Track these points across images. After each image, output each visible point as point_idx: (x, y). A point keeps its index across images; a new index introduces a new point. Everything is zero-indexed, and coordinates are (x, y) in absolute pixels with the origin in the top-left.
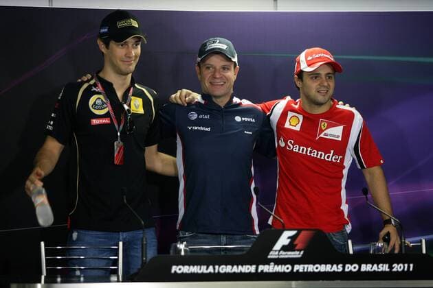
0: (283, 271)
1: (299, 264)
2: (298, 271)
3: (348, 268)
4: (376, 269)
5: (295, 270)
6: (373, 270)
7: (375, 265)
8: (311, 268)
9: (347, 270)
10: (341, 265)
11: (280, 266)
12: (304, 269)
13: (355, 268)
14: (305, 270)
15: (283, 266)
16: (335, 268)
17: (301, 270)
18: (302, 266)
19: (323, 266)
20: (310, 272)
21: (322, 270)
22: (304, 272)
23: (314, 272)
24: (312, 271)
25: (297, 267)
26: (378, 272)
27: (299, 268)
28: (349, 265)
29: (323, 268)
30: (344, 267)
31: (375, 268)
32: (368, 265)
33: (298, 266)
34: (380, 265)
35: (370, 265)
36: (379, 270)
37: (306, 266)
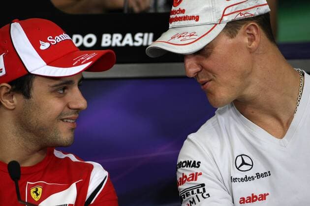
4: (131, 43)
6: (124, 44)
7: (129, 36)
26: (134, 47)
31: (128, 40)
32: (115, 36)
34: (138, 36)
35: (120, 36)
36: (136, 44)
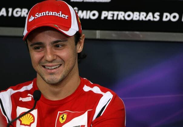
0: (88, 18)
1: (108, 11)
2: (106, 18)
3: (167, 17)
5: (102, 18)
8: (121, 15)
9: (164, 19)
10: (158, 14)
11: (85, 12)
12: (113, 17)
13: (174, 17)
14: (115, 18)
15: (89, 12)
16: (150, 16)
17: (110, 18)
18: (111, 12)
19: (136, 14)
20: (121, 20)
21: (135, 19)
22: (113, 20)
23: (125, 20)
24: (123, 19)
25: (104, 14)
27: (107, 15)
28: (168, 14)
29: (136, 16)
30: (161, 16)
33: (106, 12)
37: (116, 13)
